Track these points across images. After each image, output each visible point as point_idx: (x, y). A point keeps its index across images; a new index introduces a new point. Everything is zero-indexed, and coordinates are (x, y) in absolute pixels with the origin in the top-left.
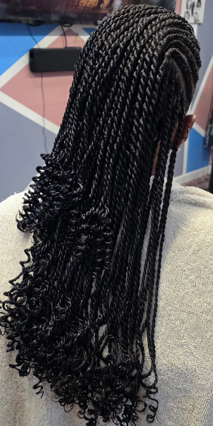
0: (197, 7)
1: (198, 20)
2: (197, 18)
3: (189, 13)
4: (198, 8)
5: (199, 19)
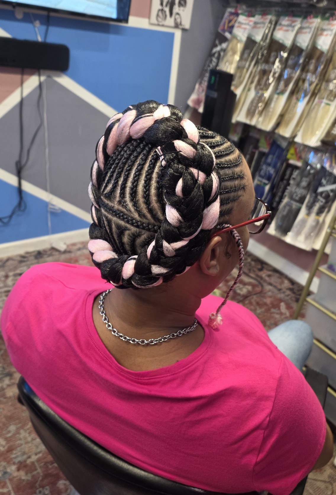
0: (179, 6)
1: (181, 24)
2: (179, 20)
3: (165, 12)
4: (182, 8)
5: (183, 23)
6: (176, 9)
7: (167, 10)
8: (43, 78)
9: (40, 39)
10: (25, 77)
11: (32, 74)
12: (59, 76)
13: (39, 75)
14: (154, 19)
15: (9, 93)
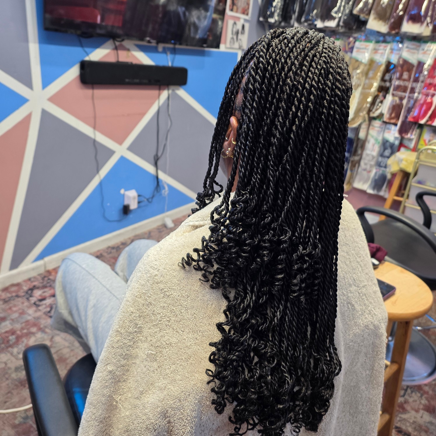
1: (242, 46)
2: (241, 44)
3: (234, 39)
6: (240, 36)
7: (235, 37)
8: (170, 91)
9: (170, 64)
10: (161, 91)
11: (164, 89)
12: (178, 89)
13: (168, 90)
14: (228, 45)
15: (152, 104)
